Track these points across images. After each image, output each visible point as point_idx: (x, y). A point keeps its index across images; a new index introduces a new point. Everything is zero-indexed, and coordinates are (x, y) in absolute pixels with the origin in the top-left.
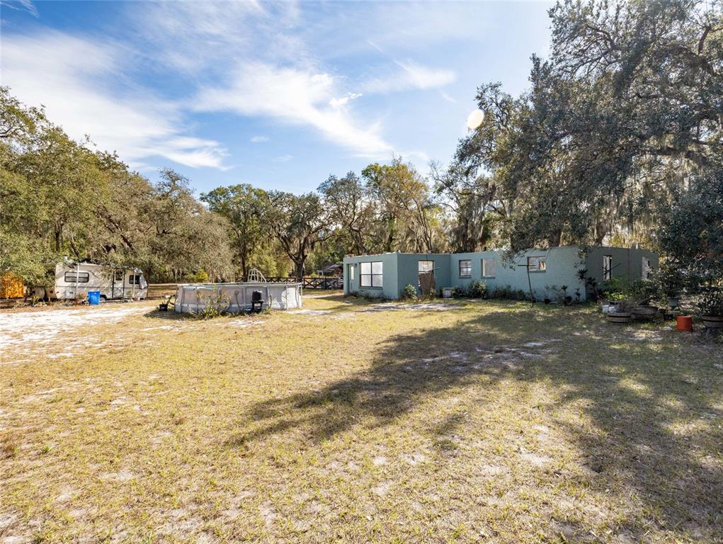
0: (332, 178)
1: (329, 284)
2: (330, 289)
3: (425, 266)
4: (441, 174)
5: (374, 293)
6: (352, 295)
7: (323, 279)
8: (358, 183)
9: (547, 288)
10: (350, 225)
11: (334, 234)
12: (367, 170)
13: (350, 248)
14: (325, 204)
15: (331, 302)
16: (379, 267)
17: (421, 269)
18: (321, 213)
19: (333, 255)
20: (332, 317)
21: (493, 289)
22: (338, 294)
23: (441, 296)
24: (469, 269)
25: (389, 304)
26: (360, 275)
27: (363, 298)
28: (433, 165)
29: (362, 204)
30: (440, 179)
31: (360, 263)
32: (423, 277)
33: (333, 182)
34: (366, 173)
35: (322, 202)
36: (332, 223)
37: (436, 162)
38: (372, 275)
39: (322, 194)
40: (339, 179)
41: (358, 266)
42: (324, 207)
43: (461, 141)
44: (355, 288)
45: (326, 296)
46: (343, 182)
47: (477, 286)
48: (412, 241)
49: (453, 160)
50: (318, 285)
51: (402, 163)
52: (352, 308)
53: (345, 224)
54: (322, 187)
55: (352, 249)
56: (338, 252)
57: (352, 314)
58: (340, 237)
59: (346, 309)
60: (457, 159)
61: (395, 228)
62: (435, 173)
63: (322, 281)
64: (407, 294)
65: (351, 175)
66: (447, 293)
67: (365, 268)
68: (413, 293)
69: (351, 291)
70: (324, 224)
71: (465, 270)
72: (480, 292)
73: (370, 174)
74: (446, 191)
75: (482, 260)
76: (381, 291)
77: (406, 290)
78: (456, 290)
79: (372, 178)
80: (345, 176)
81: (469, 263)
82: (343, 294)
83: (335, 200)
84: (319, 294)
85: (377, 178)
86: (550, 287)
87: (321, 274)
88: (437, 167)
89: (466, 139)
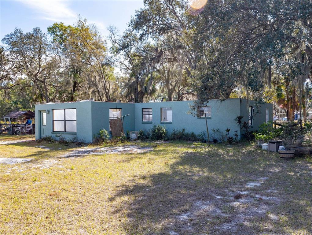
0: (18, 31)
1: (16, 130)
2: (18, 134)
3: (115, 113)
4: (117, 38)
5: (68, 138)
6: (45, 139)
7: (10, 125)
8: (44, 38)
9: (214, 131)
10: (36, 76)
11: (18, 84)
12: (53, 28)
13: (34, 97)
14: (11, 55)
15: (25, 148)
16: (72, 114)
17: (111, 116)
18: (5, 63)
19: (16, 103)
20: (35, 165)
21: (171, 132)
22: (29, 139)
23: (128, 139)
24: (151, 116)
25: (86, 148)
26: (53, 121)
27: (57, 143)
28: (111, 30)
29: (47, 58)
30: (117, 42)
31: (53, 110)
32: (114, 123)
33: (19, 35)
34: (52, 30)
35: (7, 53)
36: (16, 73)
37: (114, 27)
38: (65, 121)
39: (7, 45)
40: (25, 33)
41: (50, 112)
42: (9, 58)
43: (137, 12)
44: (47, 133)
45: (16, 141)
46: (29, 36)
47: (159, 129)
48: (94, 92)
49: (127, 28)
50: (4, 131)
51: (86, 25)
52: (52, 154)
53: (30, 74)
54: (8, 39)
55: (37, 98)
56: (21, 100)
57: (56, 161)
58: (24, 86)
59: (46, 156)
60: (131, 28)
61: (78, 80)
62: (113, 37)
63: (9, 126)
64: (101, 138)
65: (37, 30)
66: (133, 136)
67: (58, 114)
68: (107, 137)
69: (43, 136)
70: (8, 74)
71: (147, 116)
72: (161, 135)
73: (56, 31)
74: (122, 52)
75: (161, 108)
76: (75, 136)
77: (100, 134)
78: (141, 133)
79: (57, 35)
80: (31, 31)
81: (150, 110)
82: (34, 139)
83: (21, 53)
84: (9, 140)
85: (62, 36)
86: (216, 130)
87: (7, 120)
88: (115, 32)
89: (141, 11)
